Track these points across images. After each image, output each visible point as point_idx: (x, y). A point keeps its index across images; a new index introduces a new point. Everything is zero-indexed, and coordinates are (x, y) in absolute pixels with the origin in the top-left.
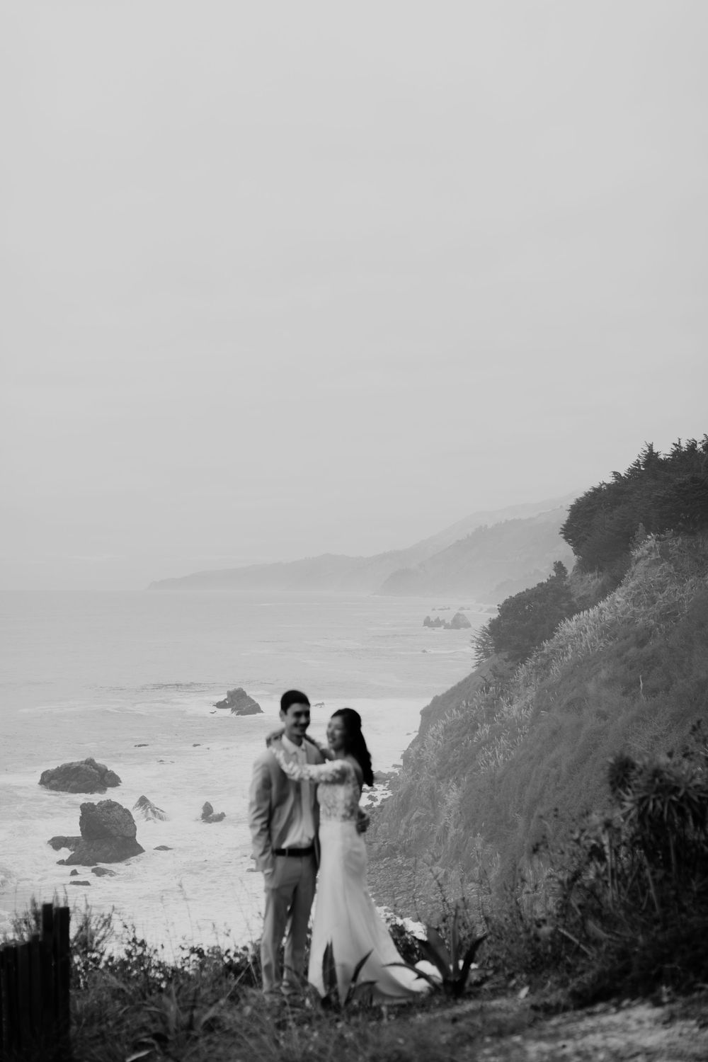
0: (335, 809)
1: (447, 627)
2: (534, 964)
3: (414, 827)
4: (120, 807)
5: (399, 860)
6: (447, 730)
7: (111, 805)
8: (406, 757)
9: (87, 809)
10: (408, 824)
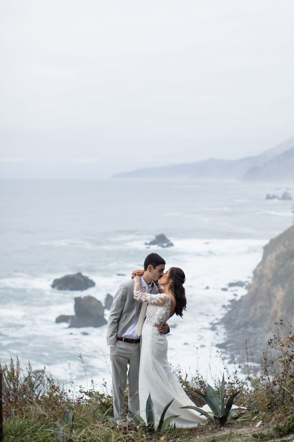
0: (152, 319)
1: (279, 199)
2: (269, 406)
3: (258, 312)
4: (96, 299)
5: (250, 329)
6: (278, 258)
7: (90, 299)
8: (255, 272)
9: (78, 301)
10: (255, 309)
